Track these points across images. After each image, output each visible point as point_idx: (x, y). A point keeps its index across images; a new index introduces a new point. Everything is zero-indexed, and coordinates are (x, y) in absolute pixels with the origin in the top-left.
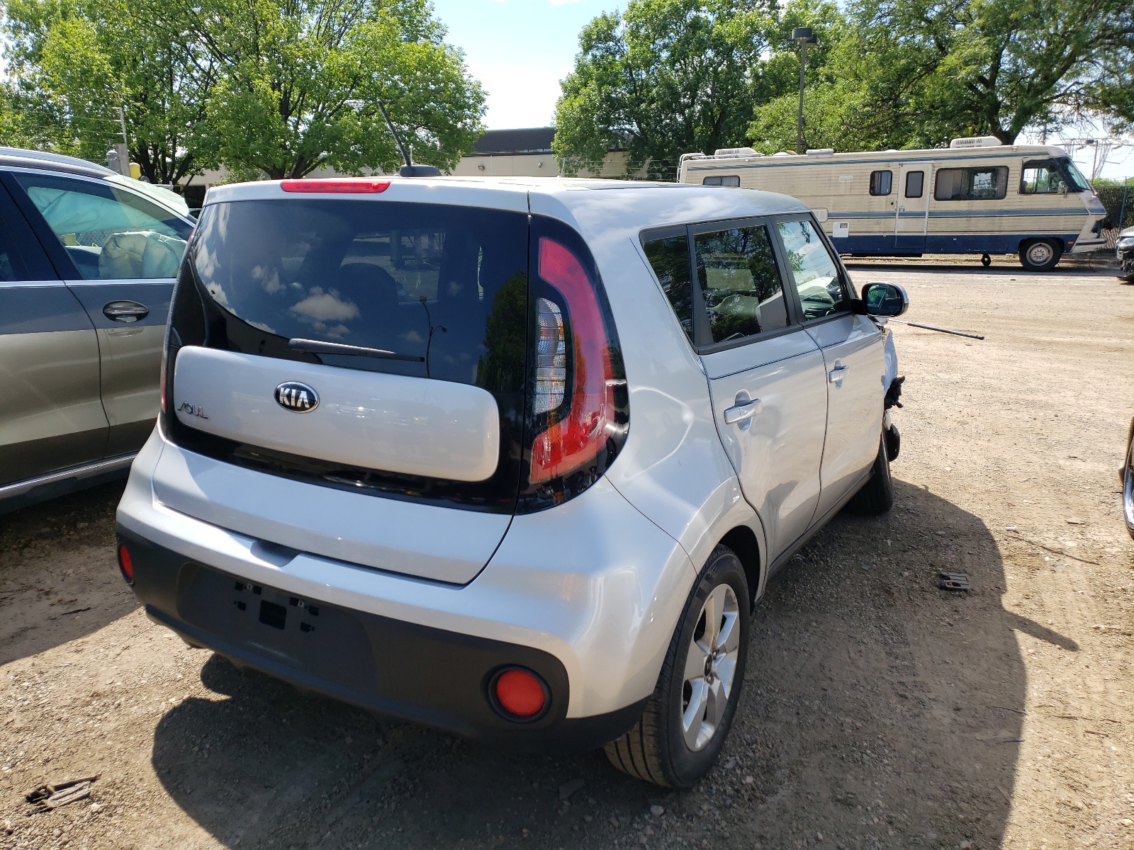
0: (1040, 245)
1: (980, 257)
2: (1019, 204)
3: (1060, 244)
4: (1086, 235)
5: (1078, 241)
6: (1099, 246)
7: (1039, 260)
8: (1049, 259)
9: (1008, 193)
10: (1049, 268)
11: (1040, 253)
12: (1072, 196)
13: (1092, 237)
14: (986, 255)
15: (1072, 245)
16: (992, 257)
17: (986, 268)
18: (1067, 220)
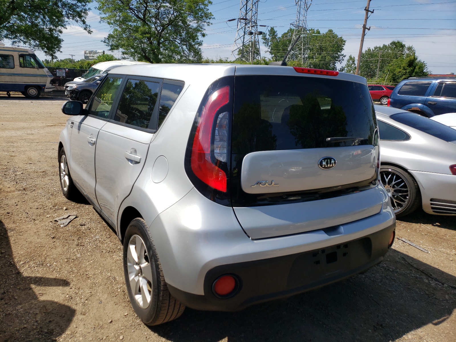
0: (32, 88)
1: (6, 93)
2: (21, 71)
3: (40, 88)
4: (48, 85)
5: (46, 87)
6: (53, 89)
7: (33, 94)
8: (37, 94)
9: (15, 66)
10: (37, 97)
11: (33, 92)
12: (40, 70)
13: (50, 86)
14: (8, 92)
15: (45, 89)
16: (11, 93)
17: (9, 98)
18: (40, 79)
